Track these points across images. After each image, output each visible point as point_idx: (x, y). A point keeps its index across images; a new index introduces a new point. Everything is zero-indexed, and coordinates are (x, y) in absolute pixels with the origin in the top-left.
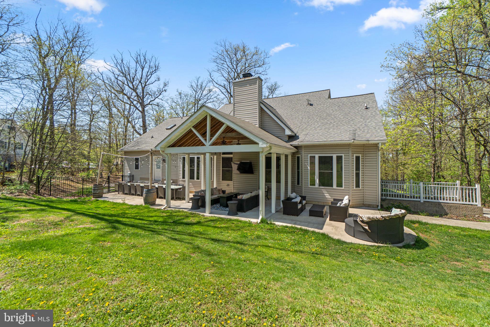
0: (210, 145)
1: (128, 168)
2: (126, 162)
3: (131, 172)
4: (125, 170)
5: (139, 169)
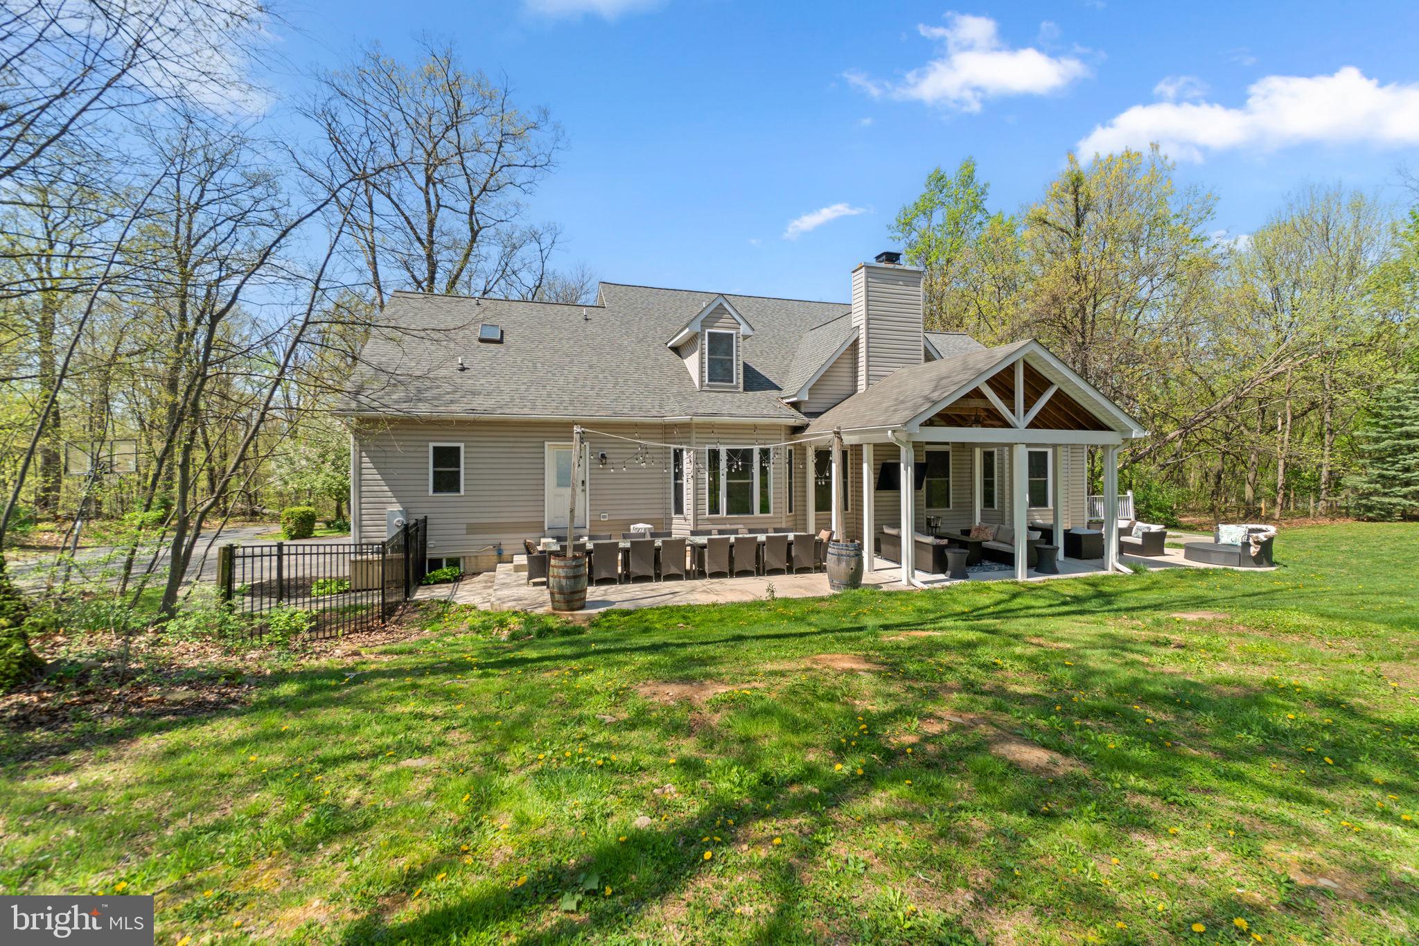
1: (386, 488)
2: (371, 465)
3: (409, 505)
4: (363, 500)
5: (462, 492)
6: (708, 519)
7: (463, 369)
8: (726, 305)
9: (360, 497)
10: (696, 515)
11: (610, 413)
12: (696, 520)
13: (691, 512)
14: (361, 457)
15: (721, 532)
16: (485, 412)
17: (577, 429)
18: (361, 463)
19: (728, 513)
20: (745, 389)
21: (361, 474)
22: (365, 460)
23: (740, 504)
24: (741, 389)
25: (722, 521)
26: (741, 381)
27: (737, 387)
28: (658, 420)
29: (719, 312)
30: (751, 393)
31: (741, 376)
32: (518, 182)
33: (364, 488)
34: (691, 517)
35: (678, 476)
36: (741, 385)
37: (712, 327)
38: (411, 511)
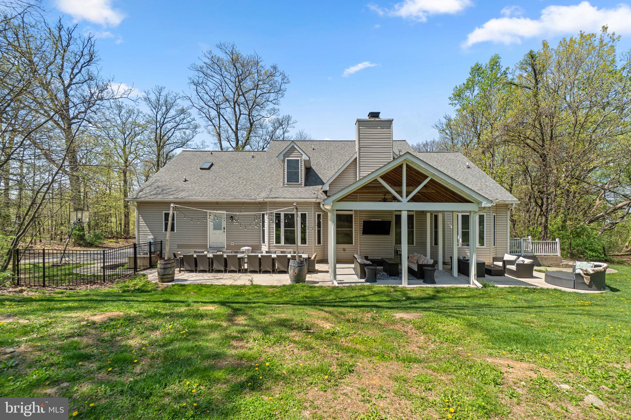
0: (408, 201)
1: (148, 229)
2: (142, 220)
3: (155, 236)
4: (140, 234)
5: (175, 232)
6: (275, 246)
7: (186, 181)
8: (295, 146)
9: (139, 233)
10: (269, 244)
11: (232, 198)
12: (269, 247)
13: (267, 243)
14: (139, 217)
15: (282, 252)
16: (182, 198)
17: (172, 205)
18: (139, 219)
19: (285, 244)
20: (306, 185)
21: (139, 224)
22: (141, 218)
23: (290, 240)
24: (303, 186)
25: (282, 247)
26: (303, 182)
27: (301, 184)
28: (253, 201)
29: (293, 149)
30: (307, 187)
31: (303, 179)
32: (270, 100)
33: (140, 229)
34: (267, 245)
35: (263, 226)
36: (303, 184)
37: (289, 157)
38: (157, 238)
